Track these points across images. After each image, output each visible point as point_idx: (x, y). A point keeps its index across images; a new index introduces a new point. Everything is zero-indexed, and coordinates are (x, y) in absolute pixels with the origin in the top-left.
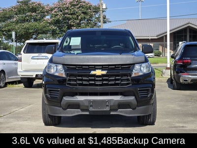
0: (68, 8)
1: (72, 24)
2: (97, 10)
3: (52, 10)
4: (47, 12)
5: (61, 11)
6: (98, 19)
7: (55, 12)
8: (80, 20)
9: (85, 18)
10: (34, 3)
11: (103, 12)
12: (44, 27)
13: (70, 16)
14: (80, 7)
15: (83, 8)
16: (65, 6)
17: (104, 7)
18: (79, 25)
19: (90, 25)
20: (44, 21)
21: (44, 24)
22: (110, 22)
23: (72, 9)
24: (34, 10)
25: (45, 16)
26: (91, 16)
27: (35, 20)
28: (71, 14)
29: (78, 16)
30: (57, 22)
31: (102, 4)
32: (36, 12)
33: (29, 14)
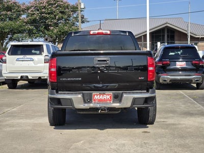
0: (45, 7)
1: (50, 23)
2: (75, 9)
3: (28, 9)
4: (23, 11)
5: (38, 11)
6: (76, 18)
7: (32, 11)
8: (58, 20)
9: (62, 18)
10: (9, 2)
11: (81, 11)
12: (21, 26)
13: (48, 16)
14: (57, 6)
15: (60, 7)
16: (42, 5)
17: (82, 6)
18: (56, 25)
19: (68, 25)
20: (20, 21)
21: (20, 24)
22: (89, 22)
23: (50, 8)
24: (9, 9)
25: (20, 15)
26: (69, 16)
27: (11, 19)
28: (49, 14)
29: (55, 16)
30: (33, 22)
31: (80, 4)
32: (11, 11)
33: (4, 13)
